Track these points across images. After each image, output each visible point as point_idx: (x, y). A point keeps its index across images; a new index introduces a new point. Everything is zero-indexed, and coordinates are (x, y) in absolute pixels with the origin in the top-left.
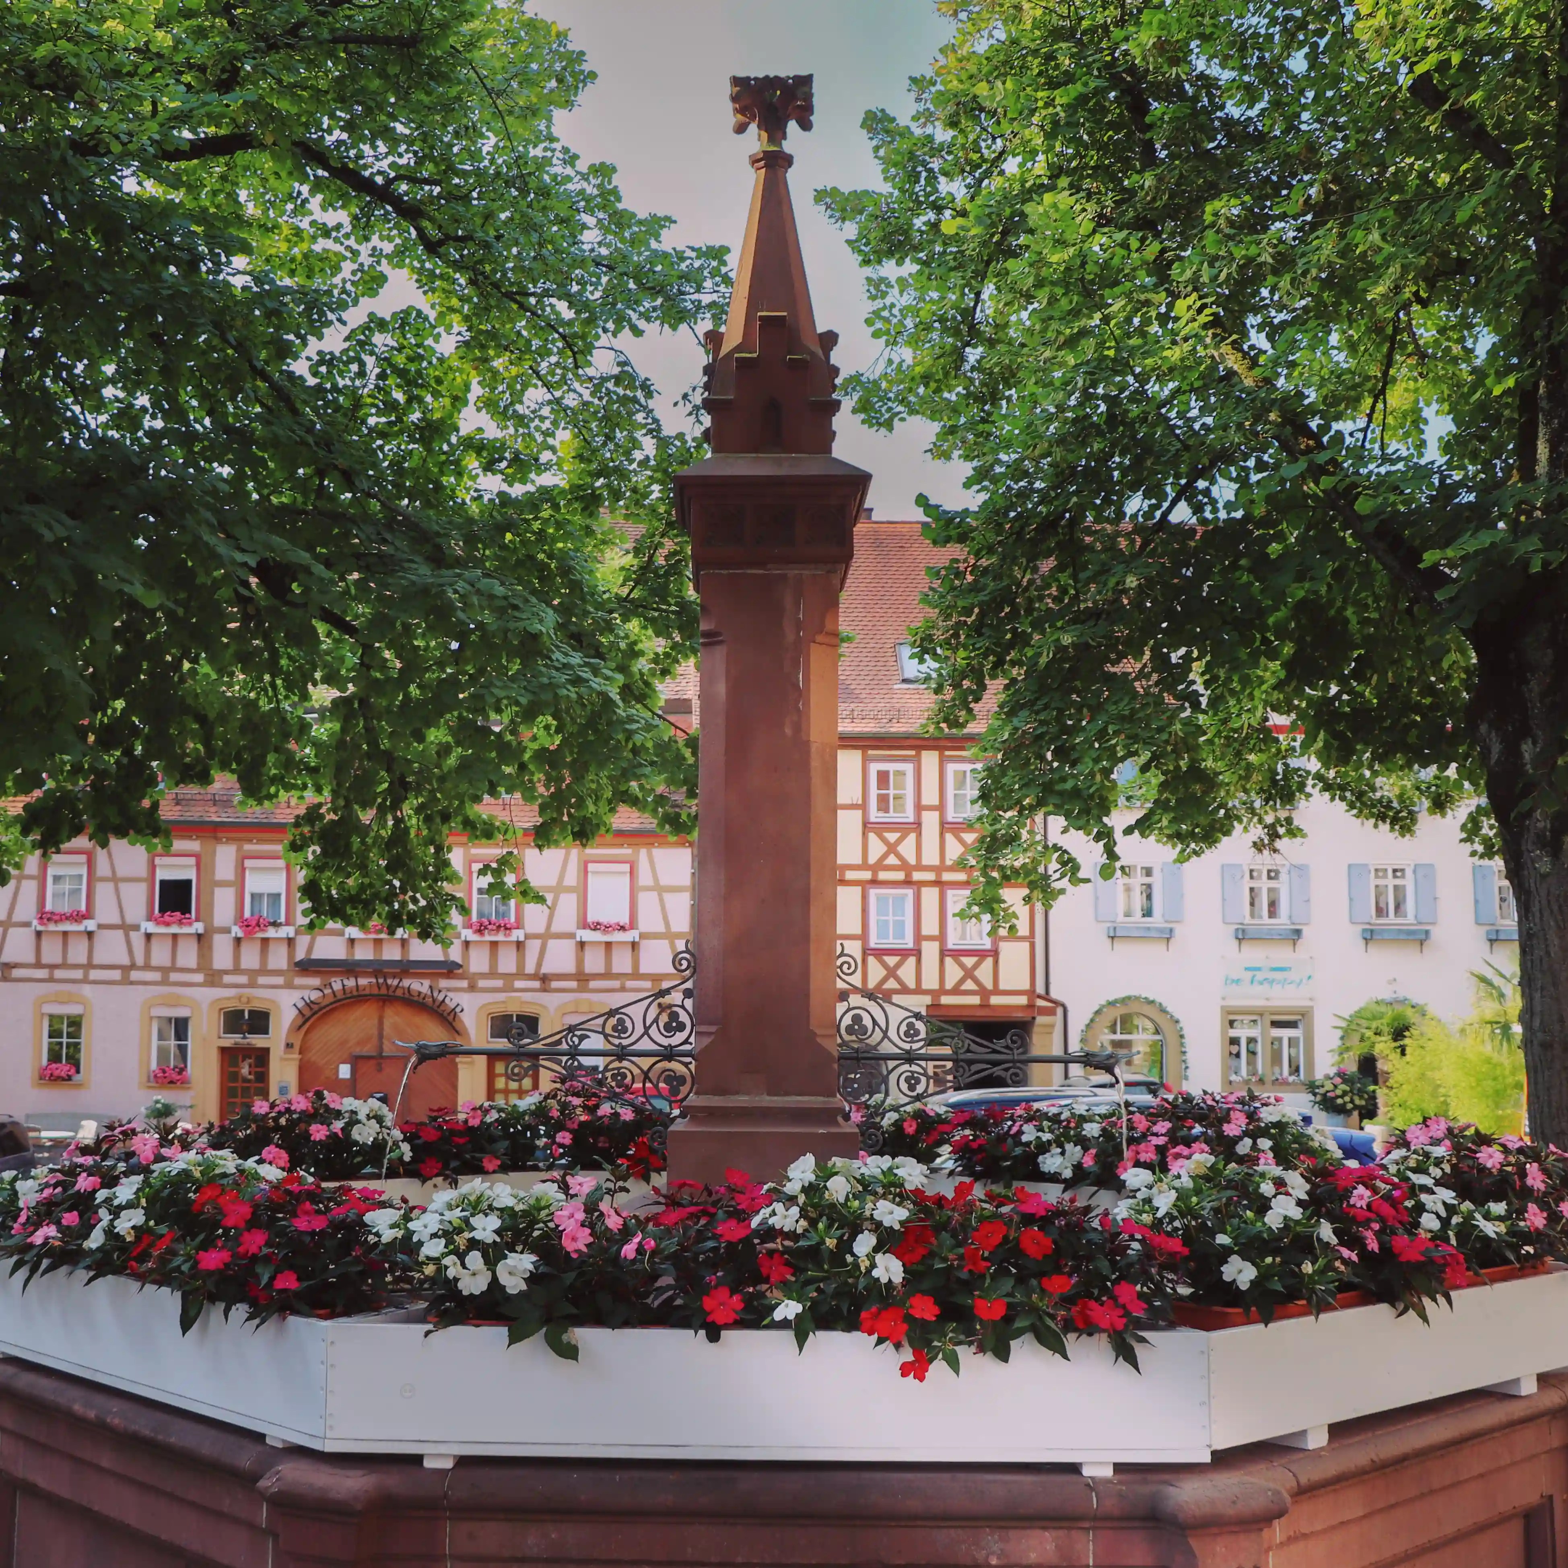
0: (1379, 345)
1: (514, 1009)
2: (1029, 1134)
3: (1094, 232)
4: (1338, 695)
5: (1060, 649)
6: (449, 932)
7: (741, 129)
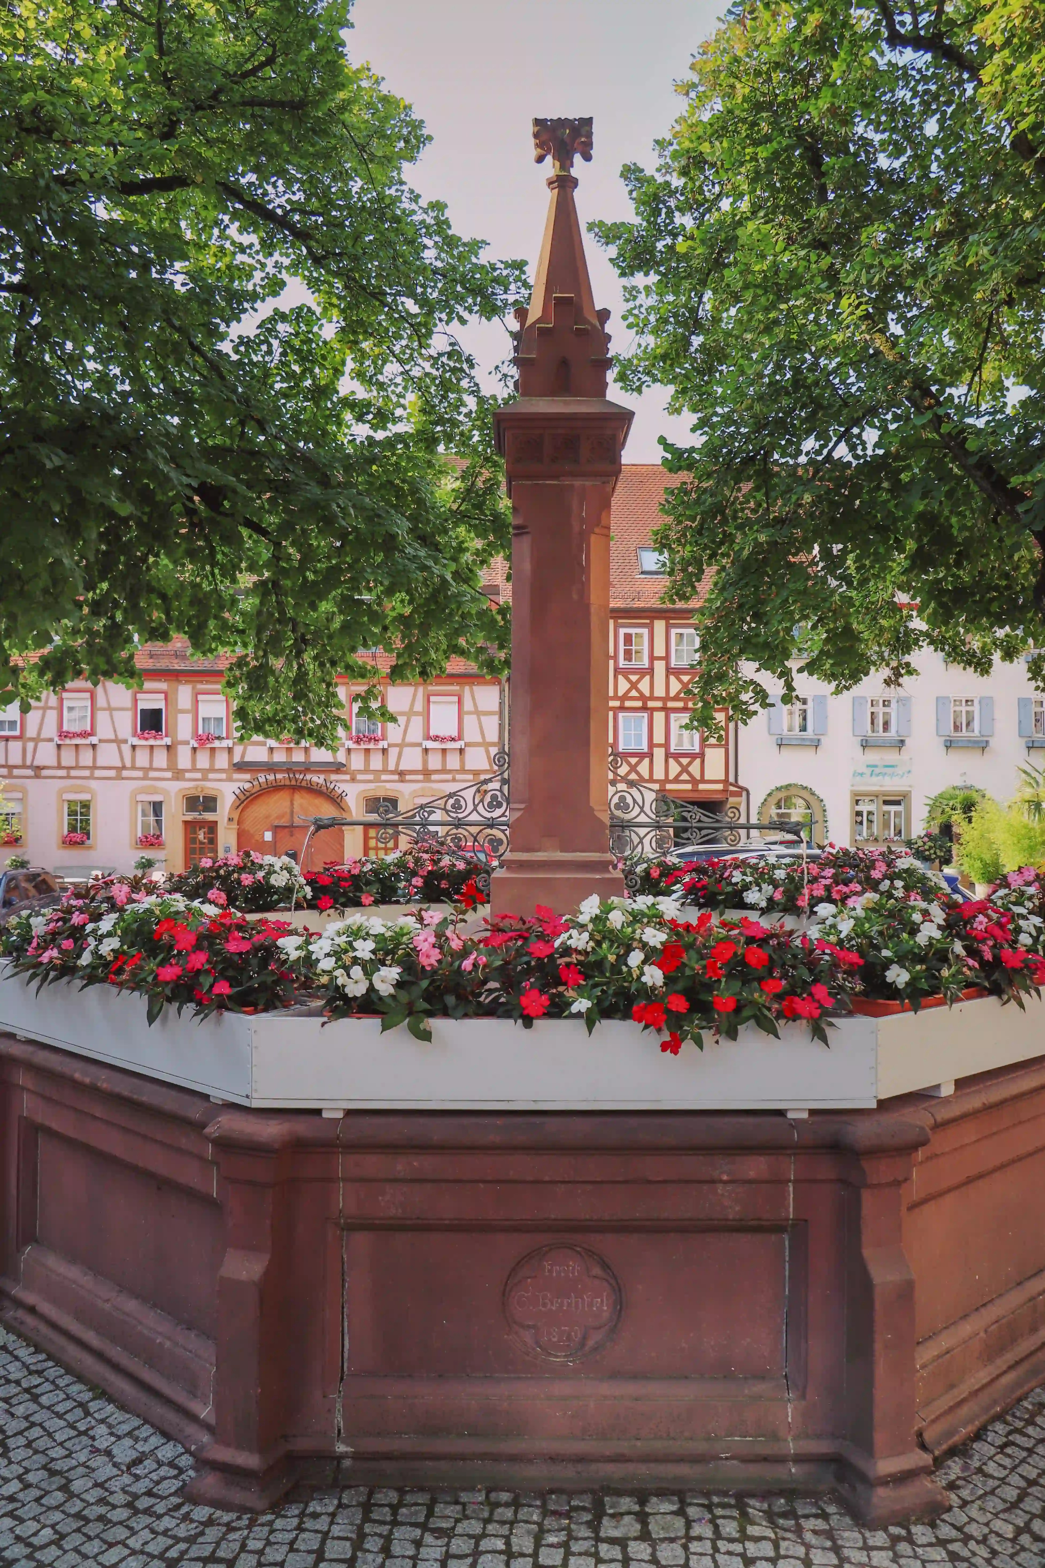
0: (977, 336)
1: (381, 794)
2: (737, 876)
3: (785, 249)
4: (945, 578)
5: (757, 544)
6: (336, 743)
7: (540, 159)
